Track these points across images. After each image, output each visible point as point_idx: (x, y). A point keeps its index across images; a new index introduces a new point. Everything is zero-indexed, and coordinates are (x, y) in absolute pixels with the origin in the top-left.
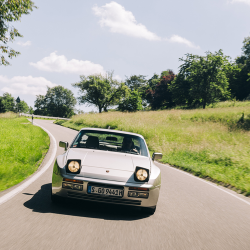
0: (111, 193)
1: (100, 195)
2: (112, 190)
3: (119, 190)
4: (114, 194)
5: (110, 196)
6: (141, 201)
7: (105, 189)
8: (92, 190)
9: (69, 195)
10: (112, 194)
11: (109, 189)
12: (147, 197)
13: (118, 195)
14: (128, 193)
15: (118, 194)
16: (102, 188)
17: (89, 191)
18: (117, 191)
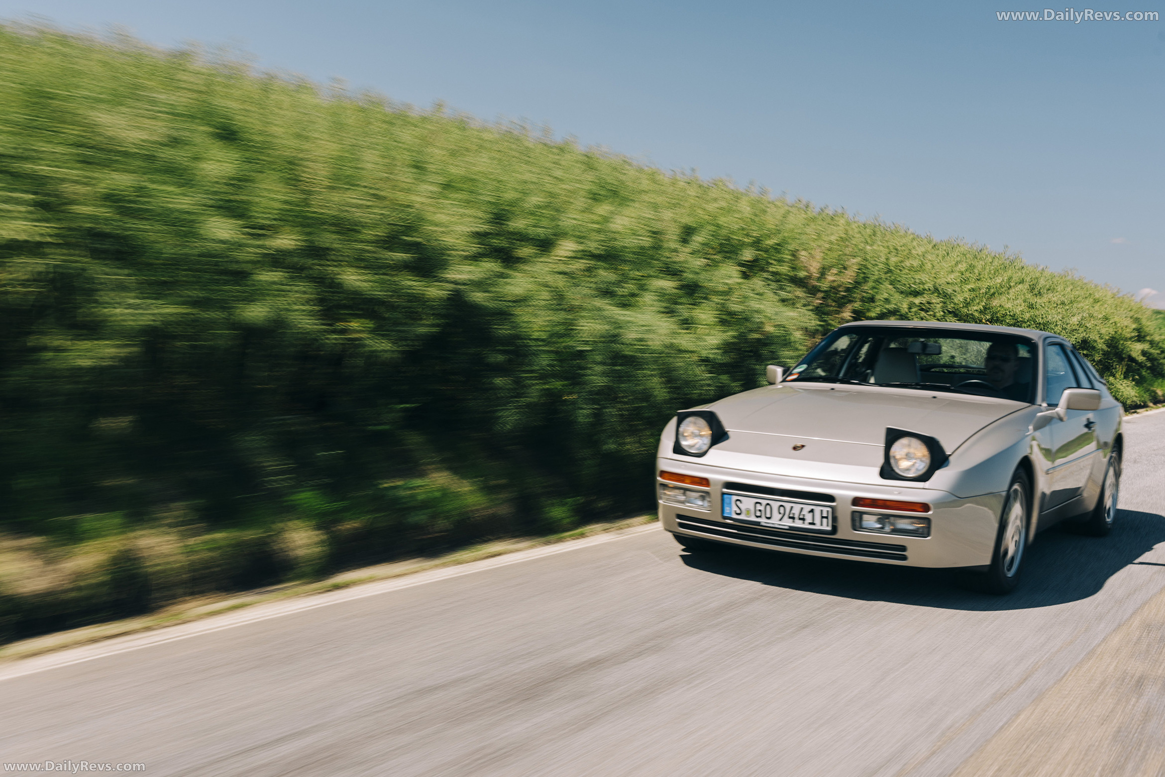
0: (793, 518)
1: (758, 524)
2: (796, 509)
3: (817, 510)
4: (803, 519)
5: (791, 528)
6: (903, 548)
7: (775, 505)
8: (735, 508)
9: (681, 525)
10: (798, 524)
11: (788, 506)
12: (925, 532)
13: (817, 527)
14: (853, 520)
15: (817, 520)
16: (764, 502)
17: (727, 510)
18: (812, 511)
